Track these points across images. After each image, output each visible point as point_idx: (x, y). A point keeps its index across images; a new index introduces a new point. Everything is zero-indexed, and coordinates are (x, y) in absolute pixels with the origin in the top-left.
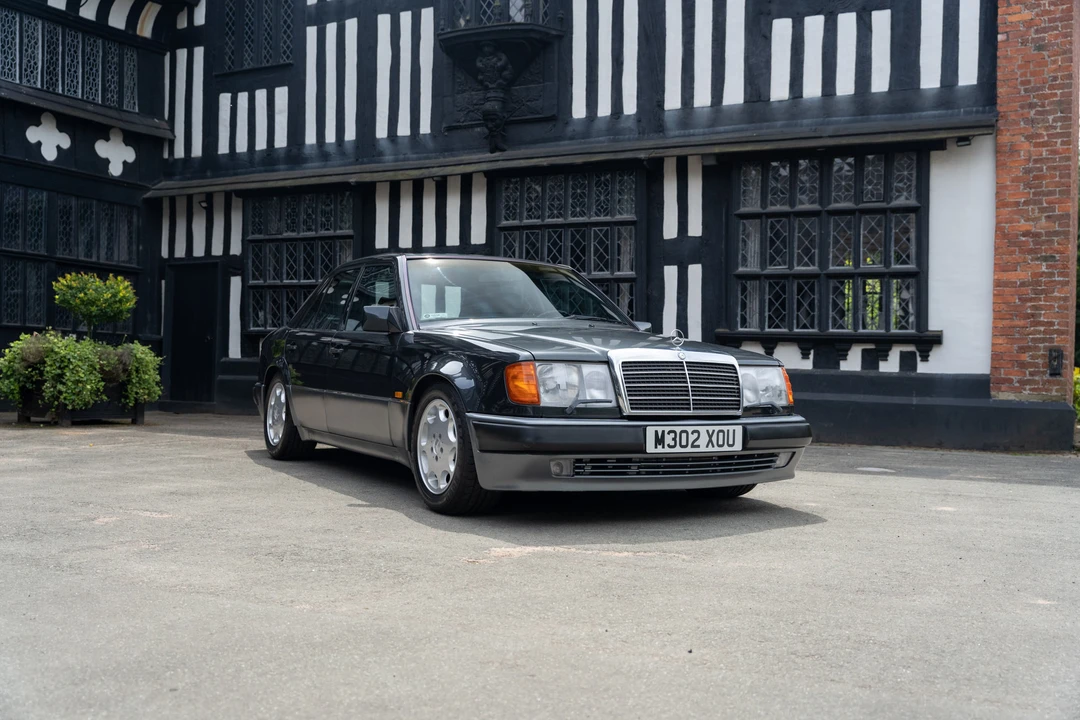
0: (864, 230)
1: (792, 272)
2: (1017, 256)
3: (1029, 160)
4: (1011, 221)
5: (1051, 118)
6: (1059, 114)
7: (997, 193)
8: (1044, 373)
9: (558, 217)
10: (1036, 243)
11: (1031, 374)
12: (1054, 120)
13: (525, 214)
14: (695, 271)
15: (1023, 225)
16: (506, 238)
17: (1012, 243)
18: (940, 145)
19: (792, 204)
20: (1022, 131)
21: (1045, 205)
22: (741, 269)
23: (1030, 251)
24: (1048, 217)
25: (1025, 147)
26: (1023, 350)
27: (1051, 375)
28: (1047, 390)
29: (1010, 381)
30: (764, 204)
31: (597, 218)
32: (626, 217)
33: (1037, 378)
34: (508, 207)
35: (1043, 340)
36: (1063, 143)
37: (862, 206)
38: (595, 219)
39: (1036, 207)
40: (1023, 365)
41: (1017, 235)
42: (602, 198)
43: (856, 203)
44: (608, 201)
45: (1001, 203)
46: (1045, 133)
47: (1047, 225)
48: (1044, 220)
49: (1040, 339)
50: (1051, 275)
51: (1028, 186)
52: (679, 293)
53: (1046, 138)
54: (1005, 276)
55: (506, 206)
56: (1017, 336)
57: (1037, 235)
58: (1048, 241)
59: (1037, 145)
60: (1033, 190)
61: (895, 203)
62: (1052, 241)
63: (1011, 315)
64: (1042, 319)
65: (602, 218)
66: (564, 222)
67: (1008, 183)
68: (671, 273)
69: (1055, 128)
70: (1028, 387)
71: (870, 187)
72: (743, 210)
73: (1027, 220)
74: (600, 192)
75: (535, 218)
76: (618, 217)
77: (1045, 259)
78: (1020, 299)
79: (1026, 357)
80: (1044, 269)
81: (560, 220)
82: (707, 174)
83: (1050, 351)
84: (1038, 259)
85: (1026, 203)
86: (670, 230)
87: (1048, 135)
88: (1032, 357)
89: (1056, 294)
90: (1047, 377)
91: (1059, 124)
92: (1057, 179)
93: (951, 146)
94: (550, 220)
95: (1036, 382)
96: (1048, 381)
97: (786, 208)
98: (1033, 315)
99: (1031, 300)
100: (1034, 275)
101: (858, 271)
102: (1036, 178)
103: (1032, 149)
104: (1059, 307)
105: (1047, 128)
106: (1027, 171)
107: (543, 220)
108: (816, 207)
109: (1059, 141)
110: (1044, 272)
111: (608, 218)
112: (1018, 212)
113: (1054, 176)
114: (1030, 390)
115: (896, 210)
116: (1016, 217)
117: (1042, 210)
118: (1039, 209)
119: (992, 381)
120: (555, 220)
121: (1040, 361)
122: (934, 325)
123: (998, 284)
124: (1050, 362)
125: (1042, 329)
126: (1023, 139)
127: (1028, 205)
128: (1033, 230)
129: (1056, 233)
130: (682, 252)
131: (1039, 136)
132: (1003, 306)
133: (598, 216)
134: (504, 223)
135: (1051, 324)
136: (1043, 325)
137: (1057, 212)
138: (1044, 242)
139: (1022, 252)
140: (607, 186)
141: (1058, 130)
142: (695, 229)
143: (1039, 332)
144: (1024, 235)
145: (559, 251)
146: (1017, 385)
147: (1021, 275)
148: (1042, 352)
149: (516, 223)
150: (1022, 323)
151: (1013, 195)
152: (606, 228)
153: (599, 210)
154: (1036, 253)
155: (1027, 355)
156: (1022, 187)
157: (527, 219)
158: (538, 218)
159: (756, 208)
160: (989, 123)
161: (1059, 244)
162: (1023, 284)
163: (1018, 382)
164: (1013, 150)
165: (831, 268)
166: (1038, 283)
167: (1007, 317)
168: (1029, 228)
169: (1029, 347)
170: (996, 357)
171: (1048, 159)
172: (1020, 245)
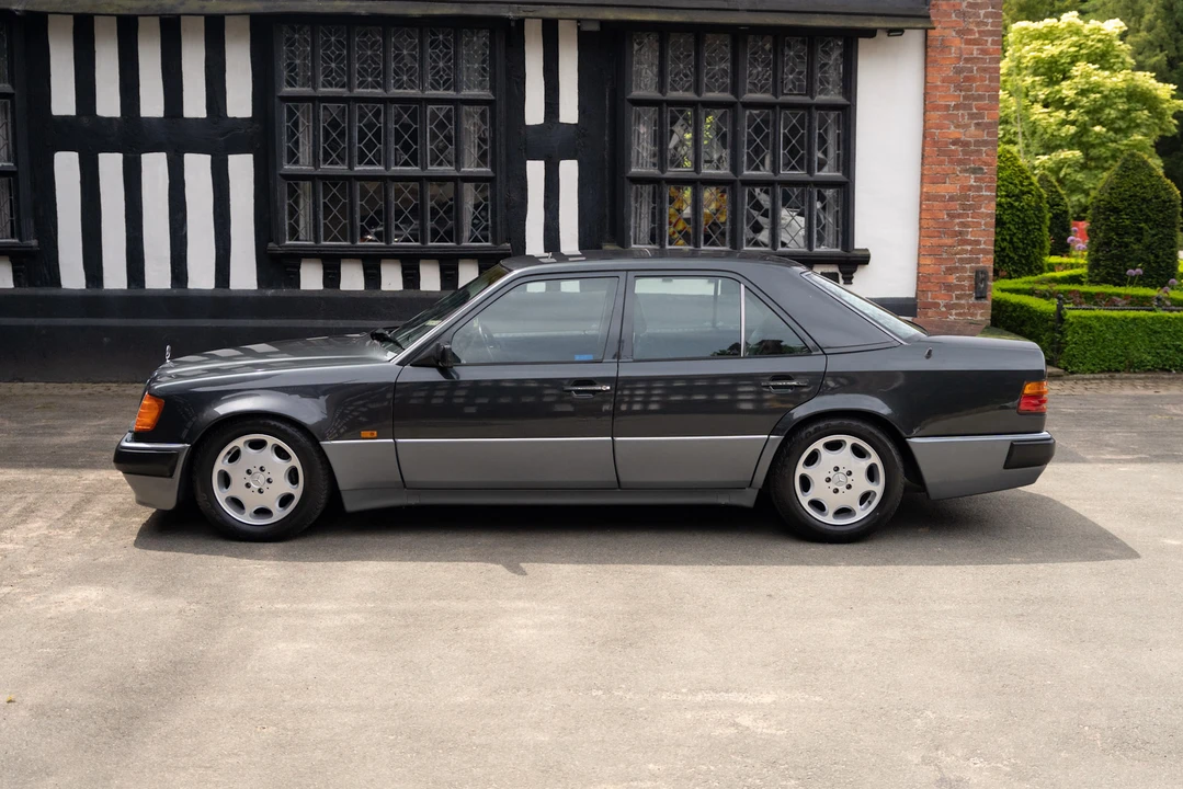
0: (784, 129)
1: (700, 176)
2: (947, 166)
3: (960, 58)
4: (940, 127)
5: (982, 12)
6: (990, 10)
7: (926, 94)
8: (970, 296)
9: (373, 87)
10: (965, 153)
11: (957, 298)
12: (986, 16)
13: (321, 78)
14: (569, 170)
15: (953, 132)
16: (291, 113)
17: (941, 152)
18: (870, 33)
19: (698, 91)
20: (954, 24)
21: (975, 111)
22: (634, 170)
23: (960, 162)
24: (977, 124)
25: (957, 44)
26: (950, 271)
27: (977, 298)
28: (972, 315)
29: (936, 305)
30: (661, 87)
31: (434, 92)
32: (475, 93)
33: (963, 302)
34: (292, 68)
35: (969, 261)
36: (994, 42)
37: (782, 99)
38: (431, 93)
39: (966, 113)
40: (949, 288)
41: (947, 144)
42: (441, 64)
43: (775, 94)
44: (449, 68)
45: (928, 105)
46: (976, 29)
47: (977, 133)
48: (973, 128)
49: (966, 259)
50: (979, 189)
51: (958, 88)
52: (547, 197)
53: (977, 35)
54: (932, 189)
55: (289, 65)
56: (945, 256)
57: (966, 144)
58: (977, 151)
59: (968, 42)
60: (963, 93)
61: (820, 98)
62: (979, 152)
63: (939, 232)
64: (969, 237)
65: (441, 93)
66: (386, 95)
67: (939, 83)
68: (535, 170)
69: (986, 24)
70: (954, 312)
71: (791, 77)
72: (636, 93)
73: (957, 126)
74: (438, 56)
75: (336, 86)
76: (466, 93)
77: (974, 171)
78: (948, 215)
79: (953, 279)
80: (972, 182)
81: (379, 92)
82: (586, 42)
83: (977, 272)
84: (966, 171)
85: (957, 107)
86: (534, 114)
87: (979, 32)
88: (959, 279)
89: (983, 210)
90: (972, 300)
91: (990, 20)
92: (987, 82)
93: (881, 35)
94: (361, 90)
95: (962, 306)
96: (974, 305)
97: (690, 95)
98: (960, 233)
99: (959, 216)
100: (962, 188)
101: (777, 178)
102: (967, 79)
103: (963, 46)
104: (985, 224)
105: (978, 24)
106: (958, 71)
107: (350, 90)
108: (727, 96)
109: (990, 39)
110: (972, 186)
111: (451, 94)
112: (946, 117)
113: (983, 80)
114: (956, 314)
115: (820, 107)
116: (946, 122)
117: (972, 116)
118: (969, 114)
119: (919, 305)
120: (369, 90)
121: (966, 283)
122: (860, 243)
123: (925, 198)
124: (976, 284)
125: (969, 248)
126: (954, 34)
127: (958, 109)
128: (963, 138)
129: (985, 143)
130: (552, 144)
131: (970, 31)
132: (932, 223)
133: (435, 89)
134: (287, 90)
135: (977, 242)
136: (969, 244)
137: (986, 120)
138: (973, 152)
139: (951, 162)
140: (447, 48)
141: (989, 28)
142: (569, 113)
143: (966, 251)
144: (954, 143)
145: (377, 135)
146: (944, 309)
147: (949, 188)
148: (968, 274)
149: (306, 91)
150: (947, 241)
151: (944, 97)
152: (448, 107)
153: (436, 81)
154: (964, 164)
155: (954, 276)
156: (952, 89)
157: (324, 86)
158: (343, 86)
159: (653, 94)
160: (922, 13)
161: (987, 155)
162: (952, 199)
163: (945, 306)
164: (945, 47)
165: (746, 173)
166: (967, 198)
167: (936, 234)
168: (958, 136)
169: (956, 268)
170: (922, 279)
171: (978, 59)
172: (950, 154)
